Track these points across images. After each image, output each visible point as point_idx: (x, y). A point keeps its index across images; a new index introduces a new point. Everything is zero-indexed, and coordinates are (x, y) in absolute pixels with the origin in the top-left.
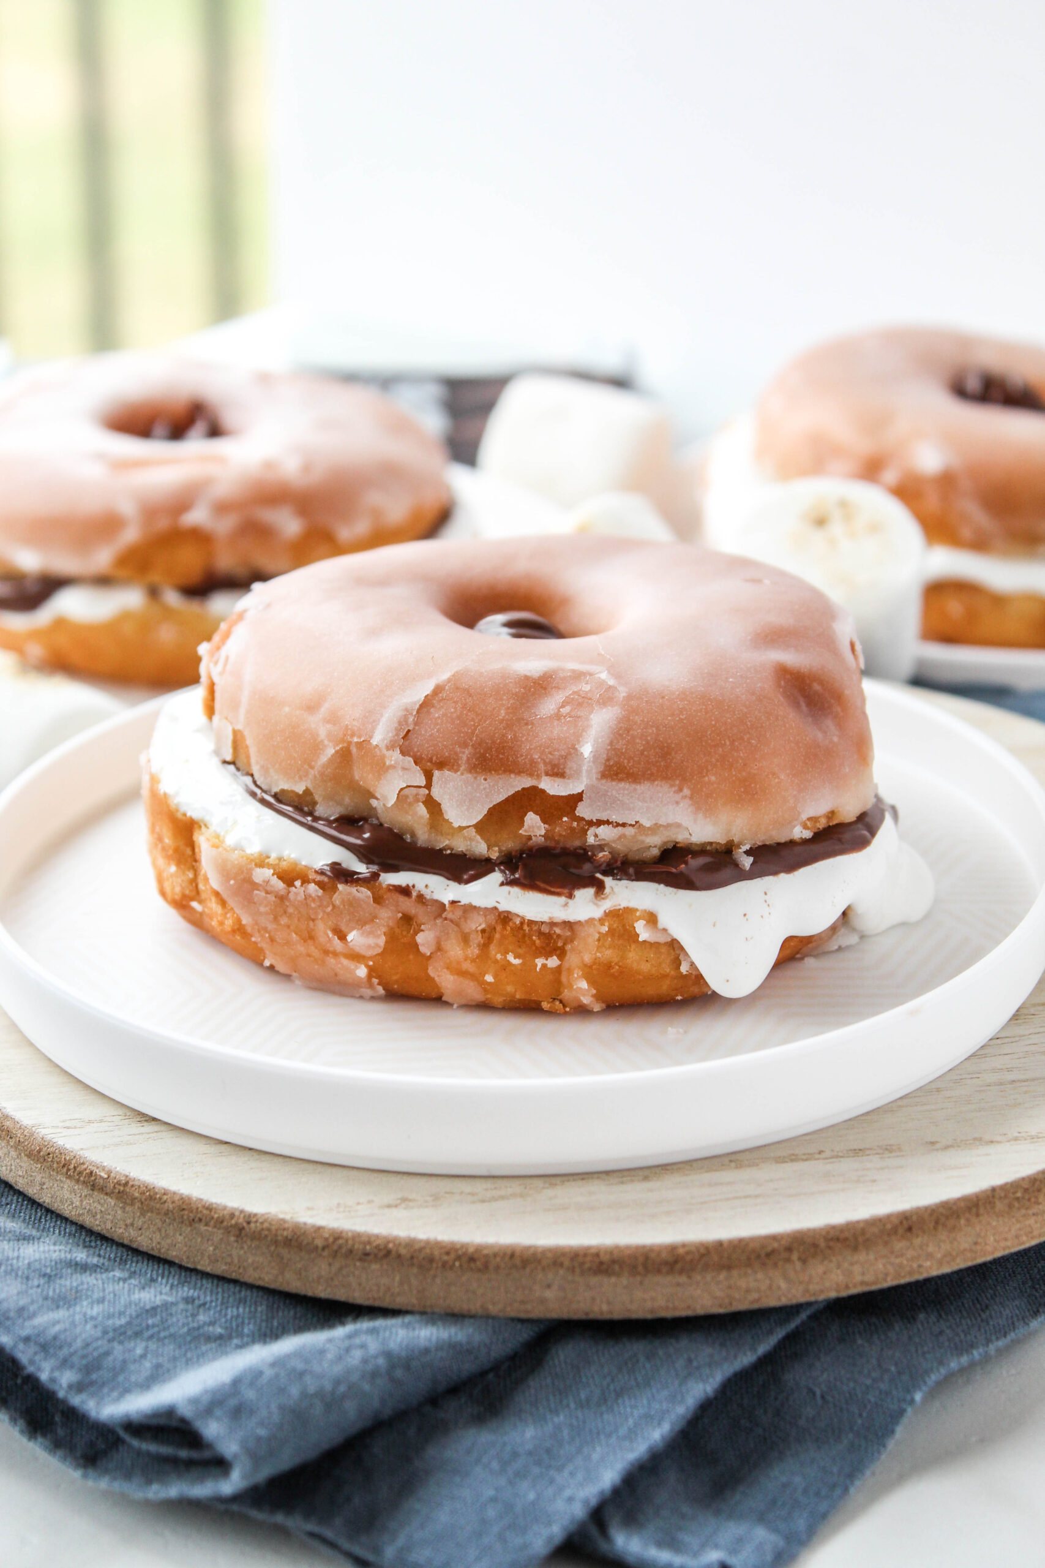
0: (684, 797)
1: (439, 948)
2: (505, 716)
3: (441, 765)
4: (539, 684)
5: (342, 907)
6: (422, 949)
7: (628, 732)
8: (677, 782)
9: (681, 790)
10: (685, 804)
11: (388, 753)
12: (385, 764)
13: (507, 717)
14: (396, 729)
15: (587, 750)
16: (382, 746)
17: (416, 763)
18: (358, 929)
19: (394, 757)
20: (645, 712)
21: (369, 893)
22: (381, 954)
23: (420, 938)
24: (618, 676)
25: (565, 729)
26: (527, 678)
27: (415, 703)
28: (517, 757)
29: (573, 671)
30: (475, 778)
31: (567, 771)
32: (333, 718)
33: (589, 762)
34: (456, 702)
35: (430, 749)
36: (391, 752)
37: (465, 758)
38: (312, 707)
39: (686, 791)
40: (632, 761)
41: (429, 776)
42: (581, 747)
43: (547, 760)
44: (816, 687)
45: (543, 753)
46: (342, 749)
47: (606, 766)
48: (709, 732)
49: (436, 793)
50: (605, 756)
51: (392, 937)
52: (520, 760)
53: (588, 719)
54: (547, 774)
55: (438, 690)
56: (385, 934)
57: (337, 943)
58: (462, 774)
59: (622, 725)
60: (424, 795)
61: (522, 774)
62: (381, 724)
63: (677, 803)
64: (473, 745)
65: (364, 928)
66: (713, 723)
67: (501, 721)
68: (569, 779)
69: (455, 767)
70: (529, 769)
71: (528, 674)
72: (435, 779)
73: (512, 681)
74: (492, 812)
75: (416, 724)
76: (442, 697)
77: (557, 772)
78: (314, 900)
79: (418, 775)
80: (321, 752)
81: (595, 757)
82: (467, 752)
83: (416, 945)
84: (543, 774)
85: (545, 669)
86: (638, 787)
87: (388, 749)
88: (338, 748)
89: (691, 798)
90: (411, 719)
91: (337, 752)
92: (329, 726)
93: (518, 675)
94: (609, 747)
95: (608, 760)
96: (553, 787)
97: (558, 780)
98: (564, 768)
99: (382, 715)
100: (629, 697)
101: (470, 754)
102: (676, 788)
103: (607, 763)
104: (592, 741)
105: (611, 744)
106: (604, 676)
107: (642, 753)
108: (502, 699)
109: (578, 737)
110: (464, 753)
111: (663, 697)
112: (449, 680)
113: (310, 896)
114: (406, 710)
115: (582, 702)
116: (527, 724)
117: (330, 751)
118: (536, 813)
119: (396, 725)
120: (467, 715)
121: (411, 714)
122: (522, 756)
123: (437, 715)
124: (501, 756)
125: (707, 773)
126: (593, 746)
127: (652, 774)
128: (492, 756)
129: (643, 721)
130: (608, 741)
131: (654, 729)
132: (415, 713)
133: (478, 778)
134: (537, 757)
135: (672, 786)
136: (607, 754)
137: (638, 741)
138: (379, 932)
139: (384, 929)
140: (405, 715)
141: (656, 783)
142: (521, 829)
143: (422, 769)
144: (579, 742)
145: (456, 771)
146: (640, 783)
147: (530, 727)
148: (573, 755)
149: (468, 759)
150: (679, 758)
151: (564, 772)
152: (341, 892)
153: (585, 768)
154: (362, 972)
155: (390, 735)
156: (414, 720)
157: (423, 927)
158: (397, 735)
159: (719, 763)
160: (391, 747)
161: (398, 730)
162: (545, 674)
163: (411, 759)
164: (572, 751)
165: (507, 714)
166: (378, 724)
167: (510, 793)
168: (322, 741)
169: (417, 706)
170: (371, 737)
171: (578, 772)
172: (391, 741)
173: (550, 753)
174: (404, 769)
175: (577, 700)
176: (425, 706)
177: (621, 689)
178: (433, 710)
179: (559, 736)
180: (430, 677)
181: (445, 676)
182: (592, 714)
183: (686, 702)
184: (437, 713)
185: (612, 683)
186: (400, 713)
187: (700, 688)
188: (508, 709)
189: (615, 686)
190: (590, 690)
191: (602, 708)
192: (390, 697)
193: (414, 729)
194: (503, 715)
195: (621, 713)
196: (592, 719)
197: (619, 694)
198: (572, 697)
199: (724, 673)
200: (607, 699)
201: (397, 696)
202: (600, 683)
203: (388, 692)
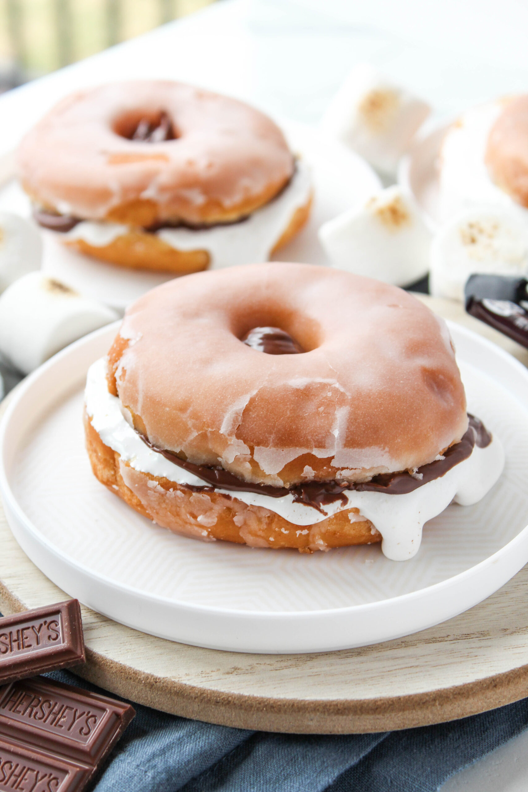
0: (386, 452)
1: (245, 523)
3: (258, 444)
4: (304, 393)
5: (194, 503)
6: (236, 524)
7: (356, 420)
8: (382, 445)
9: (384, 449)
10: (387, 456)
11: (229, 438)
12: (227, 443)
13: (291, 415)
14: (232, 425)
15: (336, 433)
16: (226, 434)
17: (245, 443)
18: (203, 515)
19: (233, 440)
20: (363, 407)
21: (209, 498)
22: (215, 526)
23: (235, 519)
24: (344, 385)
25: (323, 421)
26: (297, 390)
27: (241, 409)
28: (299, 438)
29: (320, 383)
30: (277, 450)
31: (327, 445)
32: (195, 416)
33: (337, 439)
34: (263, 408)
35: (252, 435)
36: (230, 437)
37: (271, 440)
38: (183, 409)
39: (387, 449)
40: (359, 437)
41: (252, 449)
42: (332, 431)
43: (315, 440)
44: (441, 377)
45: (312, 435)
46: (202, 433)
47: (346, 441)
48: (396, 416)
49: (256, 457)
50: (345, 436)
51: (221, 518)
52: (301, 439)
53: (334, 414)
54: (316, 447)
55: (252, 401)
56: (217, 517)
57: (192, 520)
58: (270, 448)
59: (352, 417)
60: (249, 458)
61: (302, 447)
62: (224, 422)
63: (383, 456)
64: (275, 433)
65: (206, 514)
66: (397, 410)
67: (289, 418)
68: (328, 449)
69: (266, 445)
70: (306, 444)
71: (298, 388)
72: (255, 451)
73: (290, 393)
74: (286, 466)
75: (243, 421)
76: (255, 405)
77: (321, 445)
78: (180, 499)
79: (246, 449)
80: (190, 434)
81: (341, 436)
82: (272, 437)
83: (233, 522)
84: (314, 447)
85: (306, 384)
86: (363, 450)
87: (229, 435)
88: (200, 433)
89: (389, 452)
90: (240, 419)
91: (199, 435)
92: (193, 421)
93: (292, 389)
94: (347, 430)
95: (347, 437)
96: (320, 454)
97: (322, 450)
98: (325, 443)
99: (224, 417)
100: (353, 399)
101: (274, 437)
102: (382, 448)
103: (347, 439)
104: (338, 428)
105: (348, 428)
106: (337, 385)
107: (364, 432)
108: (287, 405)
109: (330, 425)
110: (270, 437)
111: (370, 397)
112: (257, 395)
113: (178, 497)
114: (237, 413)
115: (330, 405)
116: (302, 419)
117: (195, 434)
118: (310, 466)
119: (232, 422)
120: (270, 415)
121: (240, 416)
122: (302, 437)
123: (253, 416)
124: (291, 438)
125: (396, 439)
126: (339, 430)
127: (370, 443)
128: (285, 438)
129: (362, 413)
130: (346, 427)
131: (369, 418)
132: (241, 415)
133: (279, 450)
134: (310, 438)
135: (380, 447)
136: (347, 434)
137: (361, 425)
138: (214, 516)
139: (216, 515)
140: (236, 417)
141: (372, 447)
142: (301, 474)
143: (248, 446)
144: (331, 428)
145: (267, 446)
146: (364, 448)
147: (304, 420)
148: (329, 436)
149: (273, 440)
150: (382, 433)
151: (325, 445)
152: (194, 496)
153: (336, 443)
154: (205, 533)
155: (230, 428)
156: (241, 419)
157: (237, 513)
158: (233, 428)
159: (402, 433)
160: (230, 434)
161: (233, 425)
162: (306, 386)
163: (242, 441)
164: (328, 434)
165: (291, 413)
166: (223, 422)
167: (296, 457)
168: (190, 428)
169: (242, 411)
170: (219, 429)
171: (332, 446)
172: (230, 431)
173: (316, 435)
174: (238, 446)
175: (326, 403)
176: (247, 411)
177: (348, 394)
178: (251, 413)
179: (320, 425)
180: (247, 393)
181: (254, 392)
182: (336, 411)
183: (382, 399)
184: (253, 415)
185: (342, 390)
186: (234, 416)
187: (388, 390)
188: (291, 410)
189: (344, 392)
190: (332, 396)
191: (340, 407)
192: (226, 405)
193: (242, 424)
194: (289, 414)
195: (350, 409)
196: (336, 414)
197: (347, 397)
198: (323, 400)
199: (397, 377)
200: (342, 401)
201: (231, 406)
202: (336, 391)
203: (225, 403)
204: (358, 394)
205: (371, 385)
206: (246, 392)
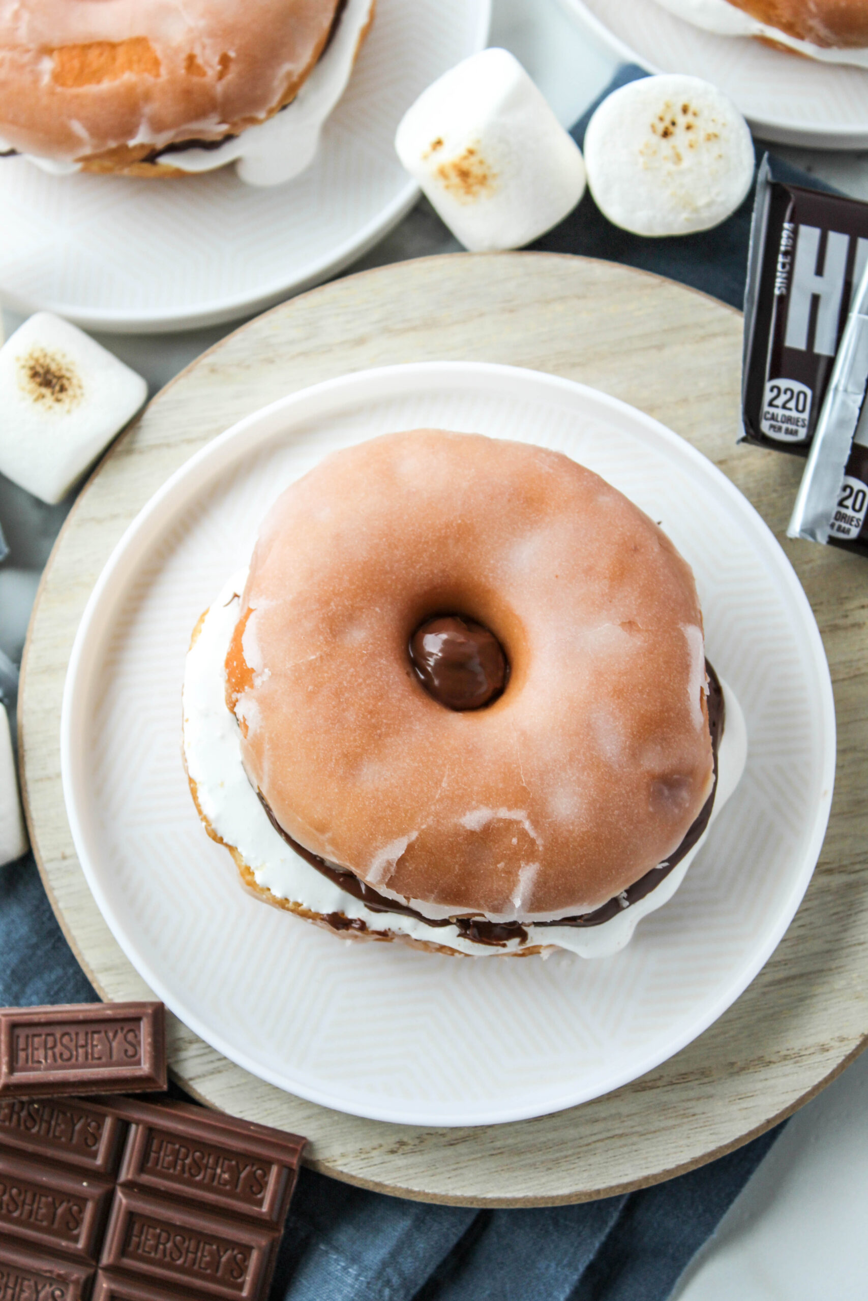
2: (458, 872)
3: (415, 898)
4: (481, 838)
7: (545, 884)
8: (579, 903)
13: (460, 872)
14: (382, 875)
15: (517, 901)
16: (374, 882)
17: (398, 893)
19: (382, 888)
20: (557, 864)
24: (535, 823)
25: (501, 883)
26: (472, 833)
27: (394, 858)
28: (469, 901)
29: (504, 821)
30: (440, 905)
31: (504, 911)
32: (335, 845)
33: (519, 909)
34: (423, 859)
35: (408, 890)
40: (548, 904)
41: (407, 899)
42: (513, 898)
43: (490, 906)
45: (486, 901)
48: (601, 870)
53: (517, 875)
54: (489, 910)
55: (410, 848)
58: (431, 903)
59: (541, 879)
61: (472, 908)
62: (372, 869)
64: (437, 892)
66: (604, 861)
67: (457, 875)
68: (505, 914)
70: (477, 903)
71: (473, 830)
72: (411, 901)
73: (462, 837)
75: (397, 872)
76: (414, 854)
77: (497, 909)
81: (522, 905)
84: (486, 909)
85: (484, 822)
87: (378, 884)
90: (393, 869)
92: (333, 848)
93: (465, 831)
94: (532, 898)
95: (532, 905)
96: (495, 918)
97: (498, 913)
98: (502, 906)
99: (371, 865)
100: (546, 850)
103: (531, 907)
104: (520, 894)
105: (534, 895)
106: (527, 825)
107: (555, 899)
108: (455, 856)
109: (511, 890)
110: (431, 896)
111: (568, 846)
112: (417, 838)
114: (388, 863)
115: (515, 859)
116: (474, 878)
119: (382, 872)
121: (392, 865)
122: (472, 901)
124: (457, 899)
126: (521, 898)
127: (562, 906)
128: (451, 898)
129: (555, 873)
130: (531, 893)
132: (395, 865)
133: (442, 906)
134: (482, 903)
136: (531, 901)
137: (552, 890)
140: (388, 868)
141: (565, 908)
143: (402, 896)
144: (511, 893)
145: (426, 901)
147: (477, 880)
148: (507, 904)
149: (434, 897)
151: (502, 911)
153: (516, 906)
156: (395, 869)
158: (384, 877)
161: (384, 874)
162: (485, 826)
163: (394, 891)
164: (507, 901)
165: (460, 869)
166: (370, 869)
167: (464, 913)
169: (397, 860)
170: (365, 875)
171: (512, 908)
172: (380, 879)
173: (491, 902)
175: (508, 855)
176: (401, 861)
177: (540, 842)
178: (407, 864)
179: (497, 889)
180: (403, 835)
181: (414, 835)
182: (520, 871)
183: (585, 848)
184: (410, 866)
185: (532, 834)
186: (384, 865)
187: (595, 830)
188: (460, 865)
189: (535, 838)
190: (518, 843)
191: (527, 864)
192: (376, 848)
193: (395, 875)
194: (457, 871)
195: (540, 868)
196: (519, 876)
197: (538, 848)
198: (505, 852)
199: (611, 805)
200: (531, 856)
201: (381, 851)
202: (524, 834)
203: (374, 845)
204: (552, 840)
205: (573, 824)
206: (403, 832)
